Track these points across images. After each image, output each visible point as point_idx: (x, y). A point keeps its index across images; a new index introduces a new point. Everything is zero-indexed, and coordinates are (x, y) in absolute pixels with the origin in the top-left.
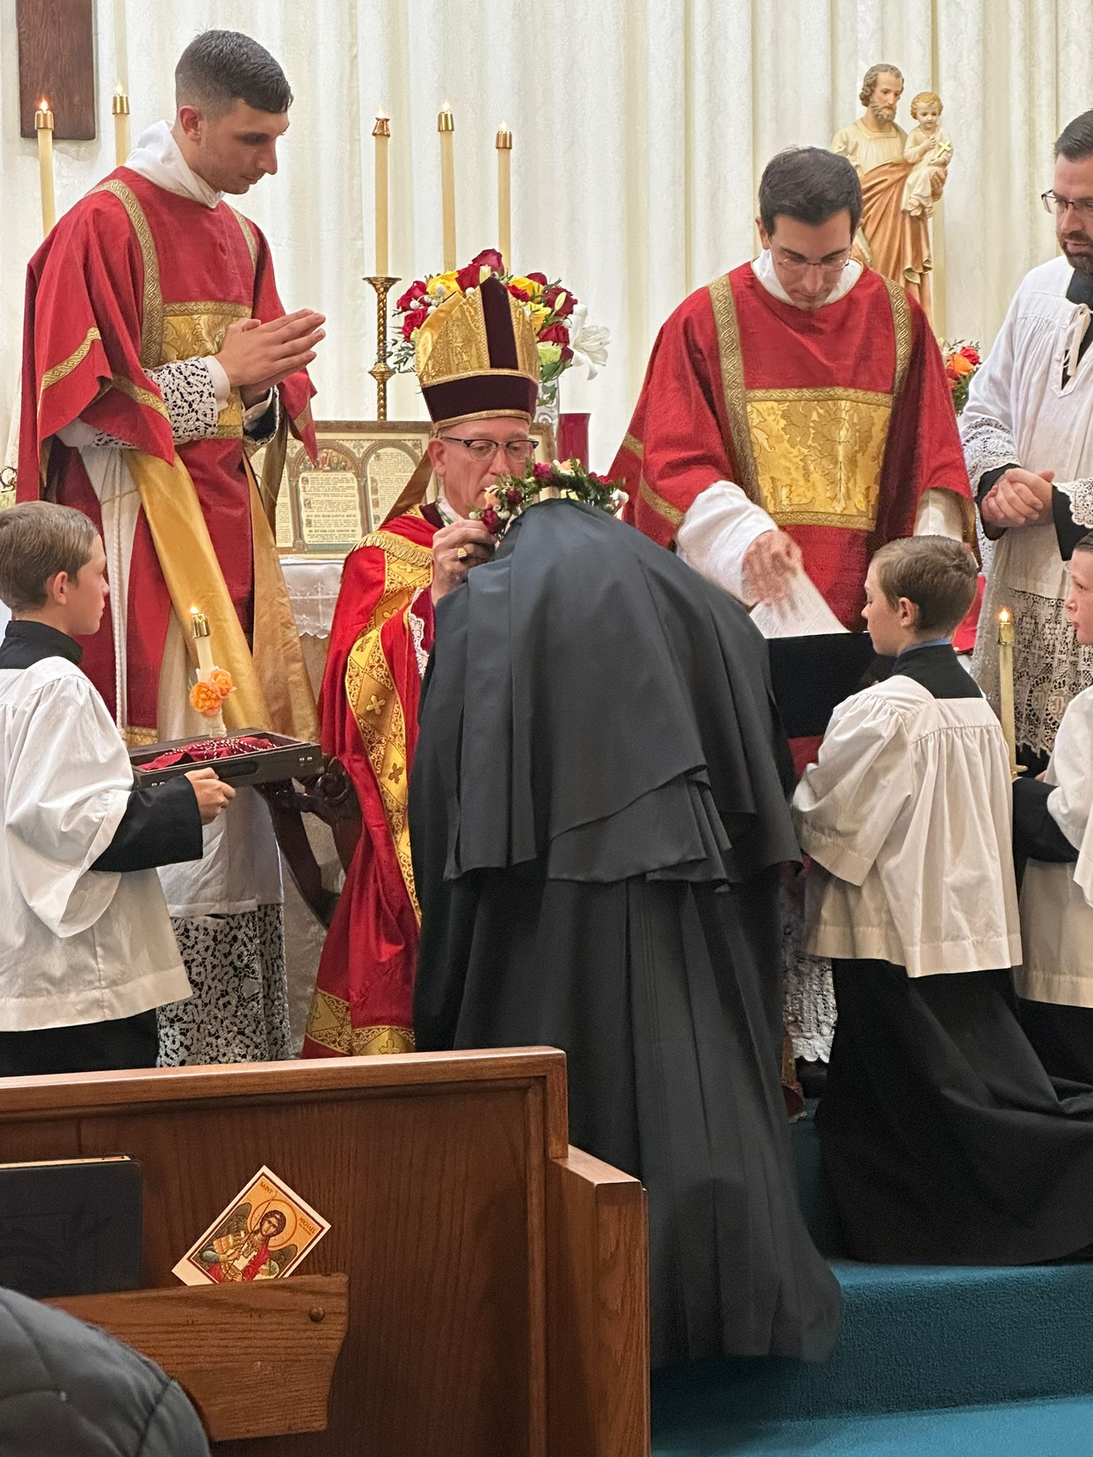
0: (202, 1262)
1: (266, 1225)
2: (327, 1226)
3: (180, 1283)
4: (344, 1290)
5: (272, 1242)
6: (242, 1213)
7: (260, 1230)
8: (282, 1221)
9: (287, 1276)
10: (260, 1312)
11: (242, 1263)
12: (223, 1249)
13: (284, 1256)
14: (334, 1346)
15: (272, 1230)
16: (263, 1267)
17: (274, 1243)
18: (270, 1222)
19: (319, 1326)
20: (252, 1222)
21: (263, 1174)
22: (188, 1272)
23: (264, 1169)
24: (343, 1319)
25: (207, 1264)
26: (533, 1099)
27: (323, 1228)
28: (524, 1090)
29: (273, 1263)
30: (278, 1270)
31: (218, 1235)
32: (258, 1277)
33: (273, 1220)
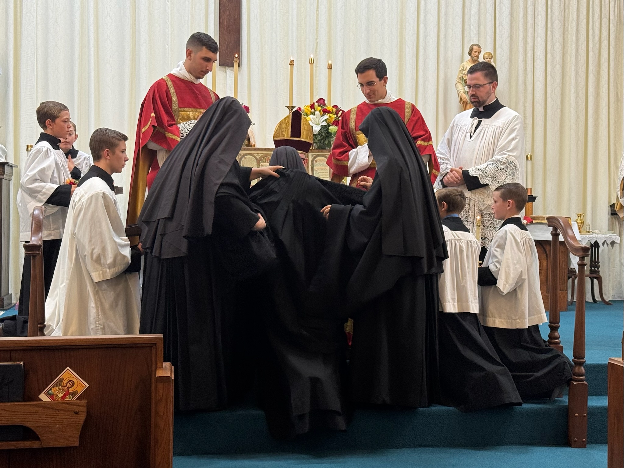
0: (48, 394)
1: (68, 384)
2: (88, 386)
3: (42, 400)
4: (85, 405)
5: (70, 389)
6: (61, 380)
7: (66, 386)
8: (73, 383)
9: (75, 399)
10: (59, 410)
11: (61, 395)
12: (55, 391)
13: (74, 394)
14: (82, 422)
15: (70, 386)
16: (67, 397)
17: (71, 390)
18: (69, 384)
19: (77, 415)
20: (64, 383)
21: (68, 369)
22: (43, 397)
23: (68, 368)
24: (85, 414)
25: (51, 396)
26: (154, 351)
27: (86, 386)
28: (151, 347)
29: (70, 396)
30: (72, 398)
31: (53, 387)
32: (65, 400)
33: (71, 383)
